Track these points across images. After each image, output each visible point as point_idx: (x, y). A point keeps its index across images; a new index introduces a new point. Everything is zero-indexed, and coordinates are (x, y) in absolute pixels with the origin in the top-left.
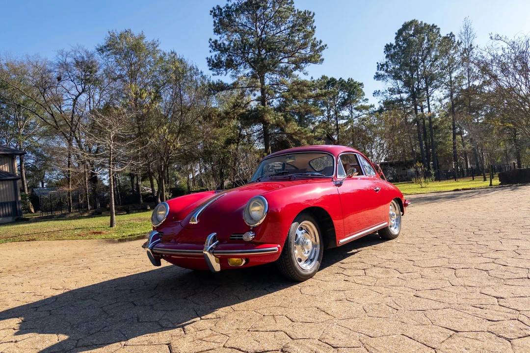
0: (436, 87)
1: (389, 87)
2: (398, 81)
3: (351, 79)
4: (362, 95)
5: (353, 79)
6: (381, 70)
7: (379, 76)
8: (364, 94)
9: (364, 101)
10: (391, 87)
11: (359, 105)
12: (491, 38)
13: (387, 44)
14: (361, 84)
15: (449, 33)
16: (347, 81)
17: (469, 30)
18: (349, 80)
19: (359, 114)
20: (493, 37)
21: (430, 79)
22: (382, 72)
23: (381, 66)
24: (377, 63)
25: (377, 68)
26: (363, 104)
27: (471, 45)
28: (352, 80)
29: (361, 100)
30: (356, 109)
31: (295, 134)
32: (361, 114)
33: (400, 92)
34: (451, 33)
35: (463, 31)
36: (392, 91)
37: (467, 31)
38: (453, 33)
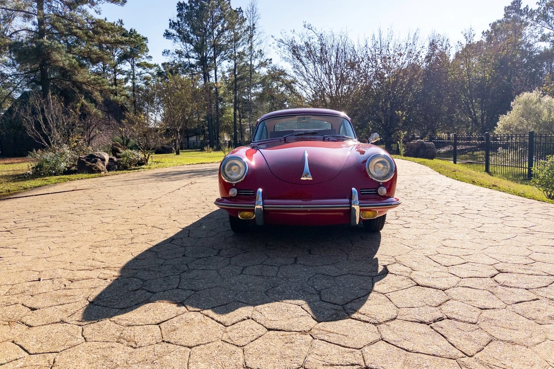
0: (223, 59)
1: (177, 49)
2: (188, 45)
3: (134, 30)
4: (146, 51)
5: (136, 30)
6: (172, 28)
7: (169, 34)
8: (147, 51)
9: (147, 57)
10: (179, 49)
11: (143, 61)
12: (305, 26)
13: (179, 2)
14: (145, 39)
15: (239, 7)
16: (129, 31)
17: (254, 9)
18: (131, 30)
19: (141, 72)
20: (307, 26)
21: (218, 49)
22: (173, 31)
23: (173, 25)
24: (170, 20)
25: (169, 25)
26: (147, 61)
27: (254, 25)
28: (135, 32)
29: (144, 57)
30: (138, 65)
31: (88, 83)
32: (144, 71)
33: (188, 56)
34: (240, 8)
35: (249, 9)
36: (179, 53)
37: (253, 10)
38: (242, 9)
